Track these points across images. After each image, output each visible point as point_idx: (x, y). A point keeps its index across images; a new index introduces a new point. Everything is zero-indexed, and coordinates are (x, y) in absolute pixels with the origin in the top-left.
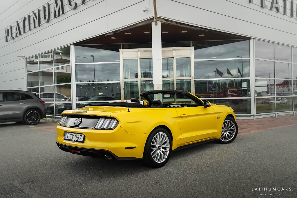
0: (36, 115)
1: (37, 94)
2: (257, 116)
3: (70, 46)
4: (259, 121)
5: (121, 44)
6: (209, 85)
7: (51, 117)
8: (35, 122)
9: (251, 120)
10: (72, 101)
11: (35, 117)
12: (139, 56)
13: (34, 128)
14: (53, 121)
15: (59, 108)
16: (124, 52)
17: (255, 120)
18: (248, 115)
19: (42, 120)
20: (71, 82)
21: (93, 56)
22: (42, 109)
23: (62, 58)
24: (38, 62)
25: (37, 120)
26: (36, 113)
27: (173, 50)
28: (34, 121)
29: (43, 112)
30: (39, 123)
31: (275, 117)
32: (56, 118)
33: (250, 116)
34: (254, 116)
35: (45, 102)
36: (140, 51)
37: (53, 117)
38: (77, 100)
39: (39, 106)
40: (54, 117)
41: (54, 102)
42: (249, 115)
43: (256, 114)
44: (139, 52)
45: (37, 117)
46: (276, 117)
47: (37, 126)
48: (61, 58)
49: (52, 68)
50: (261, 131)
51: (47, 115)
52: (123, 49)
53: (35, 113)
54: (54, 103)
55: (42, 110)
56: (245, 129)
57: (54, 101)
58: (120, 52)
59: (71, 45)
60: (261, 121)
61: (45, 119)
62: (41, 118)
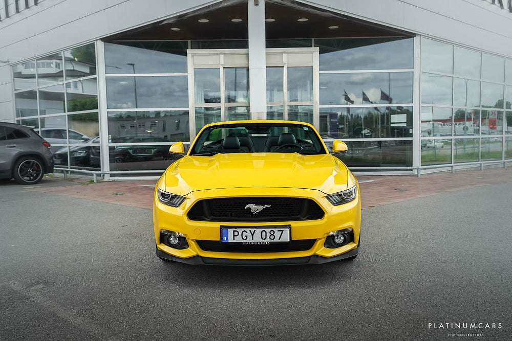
0: (36, 168)
1: (35, 130)
2: (421, 169)
3: (95, 42)
4: (426, 179)
5: (189, 41)
6: (332, 120)
7: (62, 172)
8: (33, 180)
9: (413, 177)
10: (100, 142)
11: (33, 171)
12: (222, 62)
13: (35, 190)
14: (65, 179)
15: (75, 156)
16: (195, 54)
17: (419, 176)
18: (409, 168)
19: (47, 177)
20: (97, 109)
21: (133, 65)
22: (47, 156)
23: (75, 69)
24: (35, 74)
25: (37, 175)
26: (35, 164)
27: (282, 53)
28: (32, 178)
29: (48, 162)
30: (40, 181)
31: (452, 173)
32: (72, 172)
33: (411, 170)
34: (418, 169)
35: (52, 145)
36: (225, 54)
37: (65, 171)
38: (110, 141)
39: (42, 150)
40: (67, 172)
41: (68, 145)
42: (411, 168)
43: (420, 167)
44: (222, 57)
45: (37, 171)
46: (454, 171)
47: (38, 186)
48: (72, 69)
49: (62, 83)
50: (435, 194)
51: (55, 168)
52: (192, 49)
53: (33, 164)
54: (67, 147)
55: (47, 159)
56: (407, 192)
57: (68, 142)
58: (189, 56)
59: (97, 40)
60: (430, 178)
61: (50, 175)
62: (46, 172)
